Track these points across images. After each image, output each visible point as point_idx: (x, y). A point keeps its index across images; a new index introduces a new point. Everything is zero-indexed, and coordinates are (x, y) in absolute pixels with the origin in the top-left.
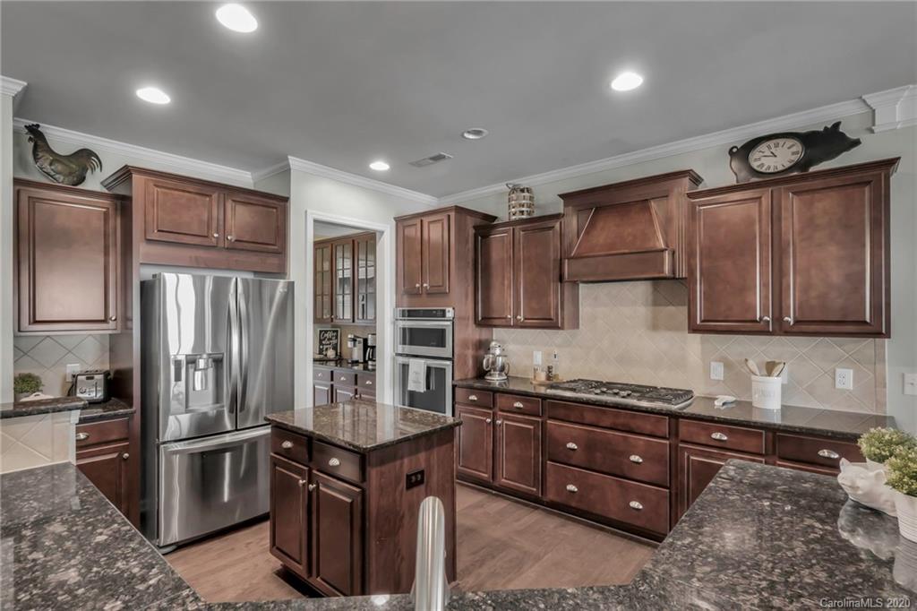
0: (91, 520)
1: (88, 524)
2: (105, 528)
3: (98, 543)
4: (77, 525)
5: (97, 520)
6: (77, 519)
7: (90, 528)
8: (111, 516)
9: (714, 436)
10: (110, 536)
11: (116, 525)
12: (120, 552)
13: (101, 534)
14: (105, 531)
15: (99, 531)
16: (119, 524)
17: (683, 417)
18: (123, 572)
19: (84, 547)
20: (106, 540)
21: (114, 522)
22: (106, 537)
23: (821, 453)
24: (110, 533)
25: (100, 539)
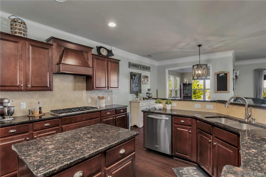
0: (254, 158)
1: (256, 157)
2: (251, 153)
3: (255, 150)
4: (261, 159)
5: (252, 157)
6: (260, 162)
7: (256, 155)
8: (246, 156)
9: (108, 113)
10: (251, 150)
11: (246, 152)
12: (250, 145)
13: (253, 152)
14: (251, 152)
15: (253, 153)
16: (245, 152)
17: (103, 111)
18: (252, 141)
19: (260, 151)
20: (252, 149)
21: (246, 153)
22: (252, 150)
23: (121, 111)
24: (250, 151)
25: (254, 151)
